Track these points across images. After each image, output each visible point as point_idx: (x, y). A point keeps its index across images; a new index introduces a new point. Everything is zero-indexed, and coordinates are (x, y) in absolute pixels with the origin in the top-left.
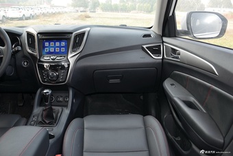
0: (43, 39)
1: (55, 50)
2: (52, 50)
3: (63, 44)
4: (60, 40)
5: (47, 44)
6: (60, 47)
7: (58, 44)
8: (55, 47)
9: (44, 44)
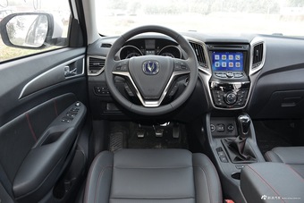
0: (213, 51)
1: (228, 65)
2: (224, 65)
3: (238, 57)
4: (234, 52)
5: (217, 57)
6: (234, 61)
7: (231, 57)
8: (228, 61)
9: (214, 57)
